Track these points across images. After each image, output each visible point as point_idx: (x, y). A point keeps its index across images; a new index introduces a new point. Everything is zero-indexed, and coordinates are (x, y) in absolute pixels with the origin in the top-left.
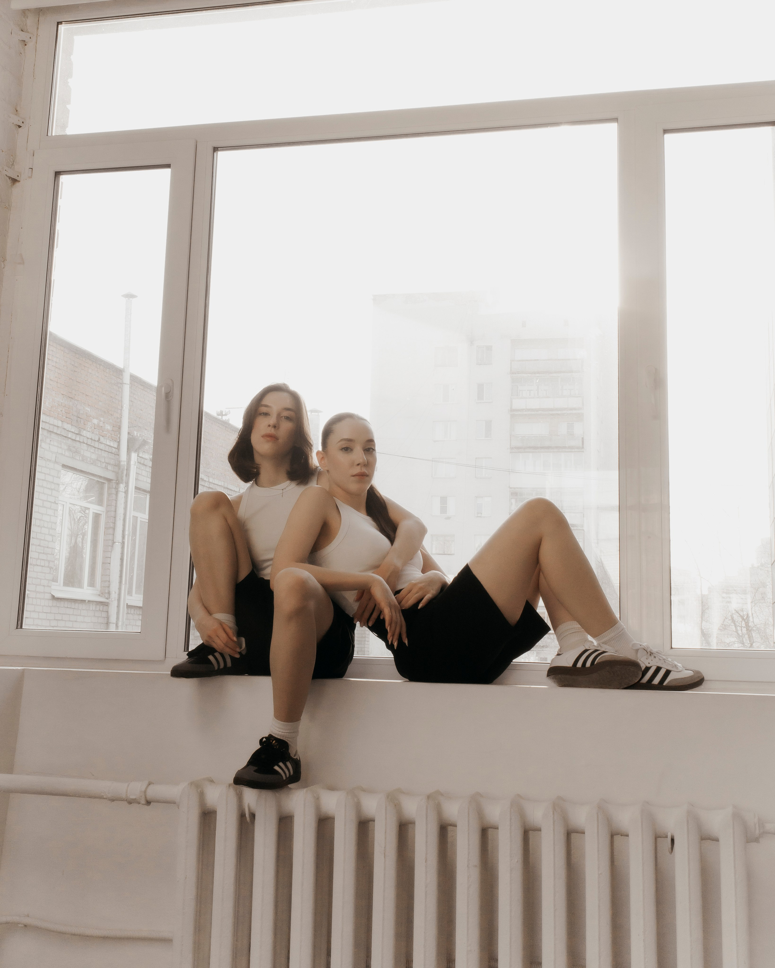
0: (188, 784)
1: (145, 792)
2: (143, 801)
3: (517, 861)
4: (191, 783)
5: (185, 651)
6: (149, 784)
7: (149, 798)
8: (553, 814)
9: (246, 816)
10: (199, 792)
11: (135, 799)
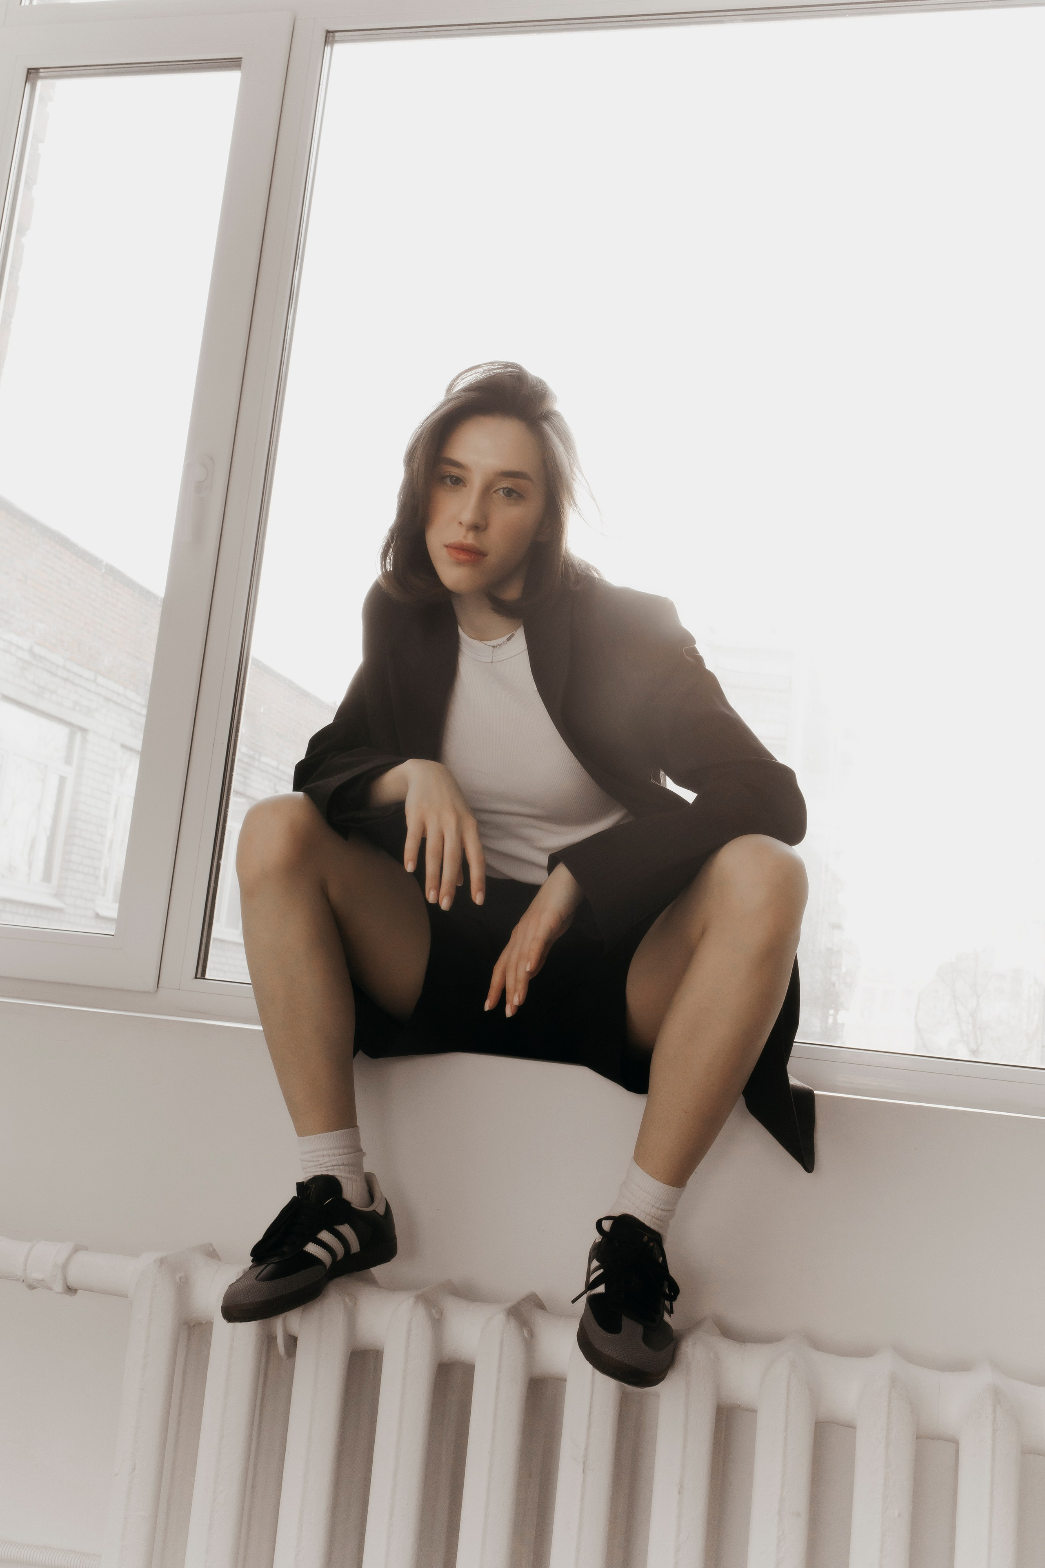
0: (155, 1261)
1: (65, 1267)
2: (59, 1287)
3: (899, 1515)
4: (162, 1261)
5: (196, 978)
6: (76, 1250)
7: (72, 1281)
8: (994, 1411)
9: (278, 1341)
10: (178, 1280)
11: (43, 1280)
